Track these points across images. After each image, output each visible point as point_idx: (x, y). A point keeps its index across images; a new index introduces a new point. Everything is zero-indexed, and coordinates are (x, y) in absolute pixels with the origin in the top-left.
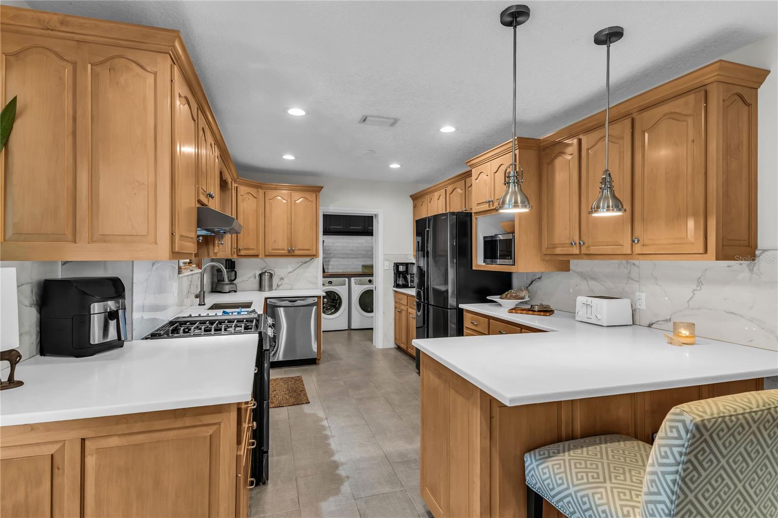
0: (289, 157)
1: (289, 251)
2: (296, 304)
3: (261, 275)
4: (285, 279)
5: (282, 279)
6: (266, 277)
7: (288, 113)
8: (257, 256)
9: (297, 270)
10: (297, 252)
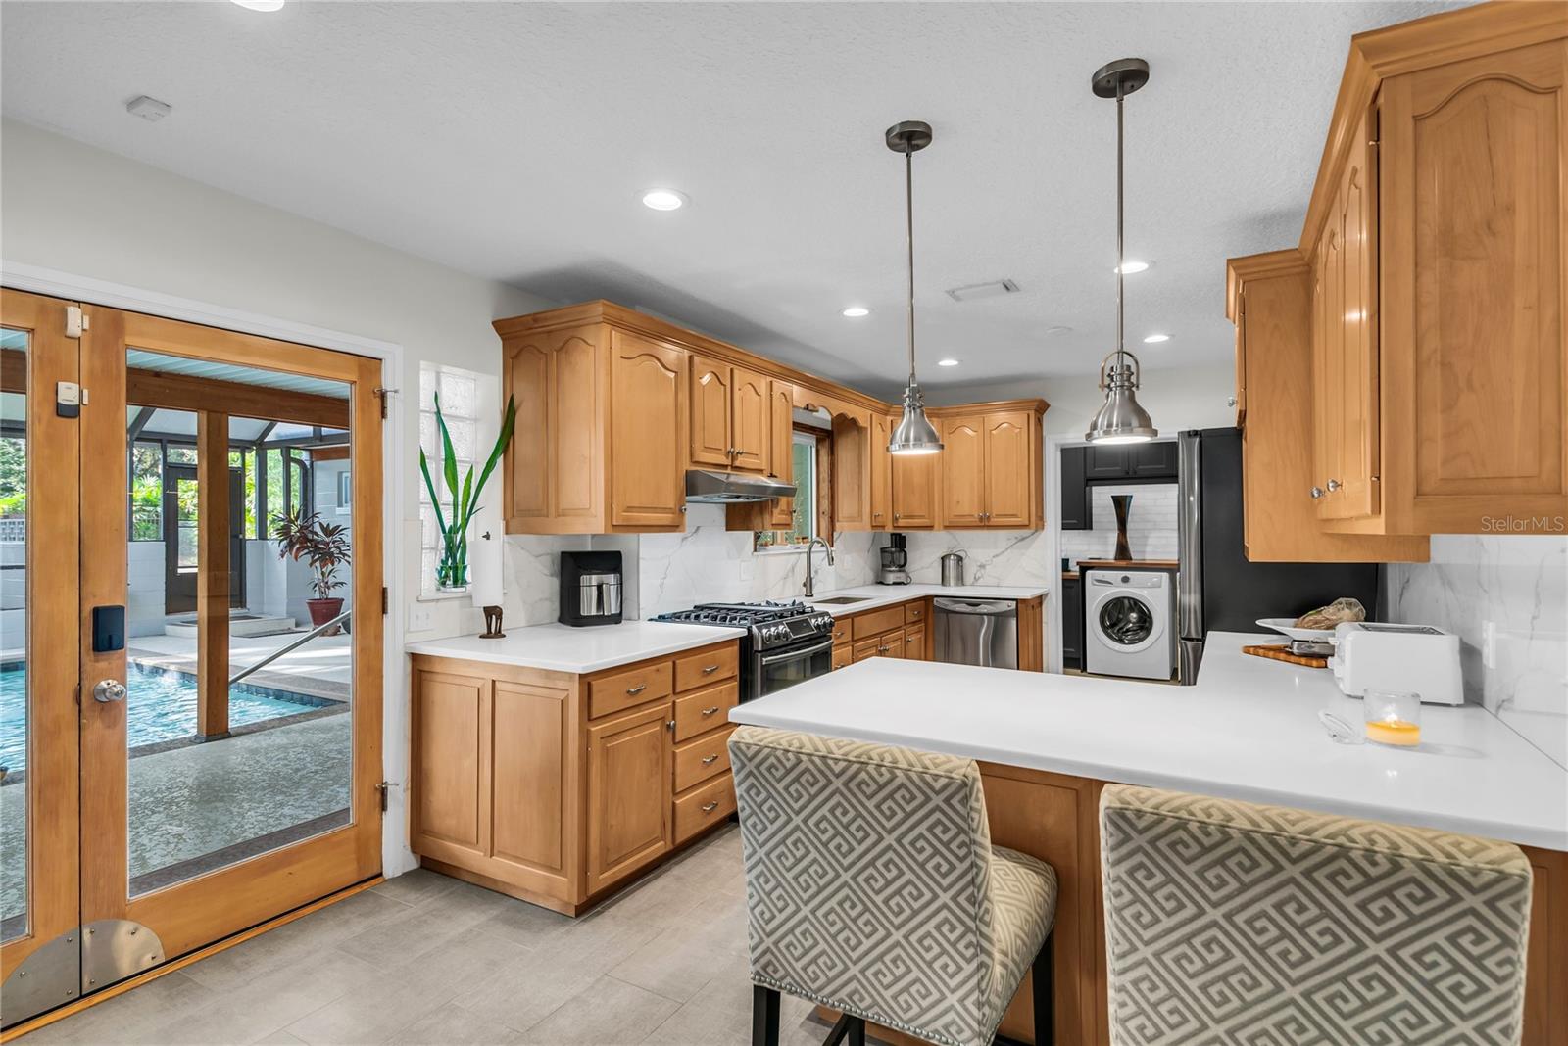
0: (948, 363)
1: (981, 519)
2: (979, 610)
3: (943, 559)
4: (987, 567)
5: (982, 566)
6: (951, 563)
7: (844, 316)
8: (930, 527)
9: (1009, 551)
10: (994, 521)
